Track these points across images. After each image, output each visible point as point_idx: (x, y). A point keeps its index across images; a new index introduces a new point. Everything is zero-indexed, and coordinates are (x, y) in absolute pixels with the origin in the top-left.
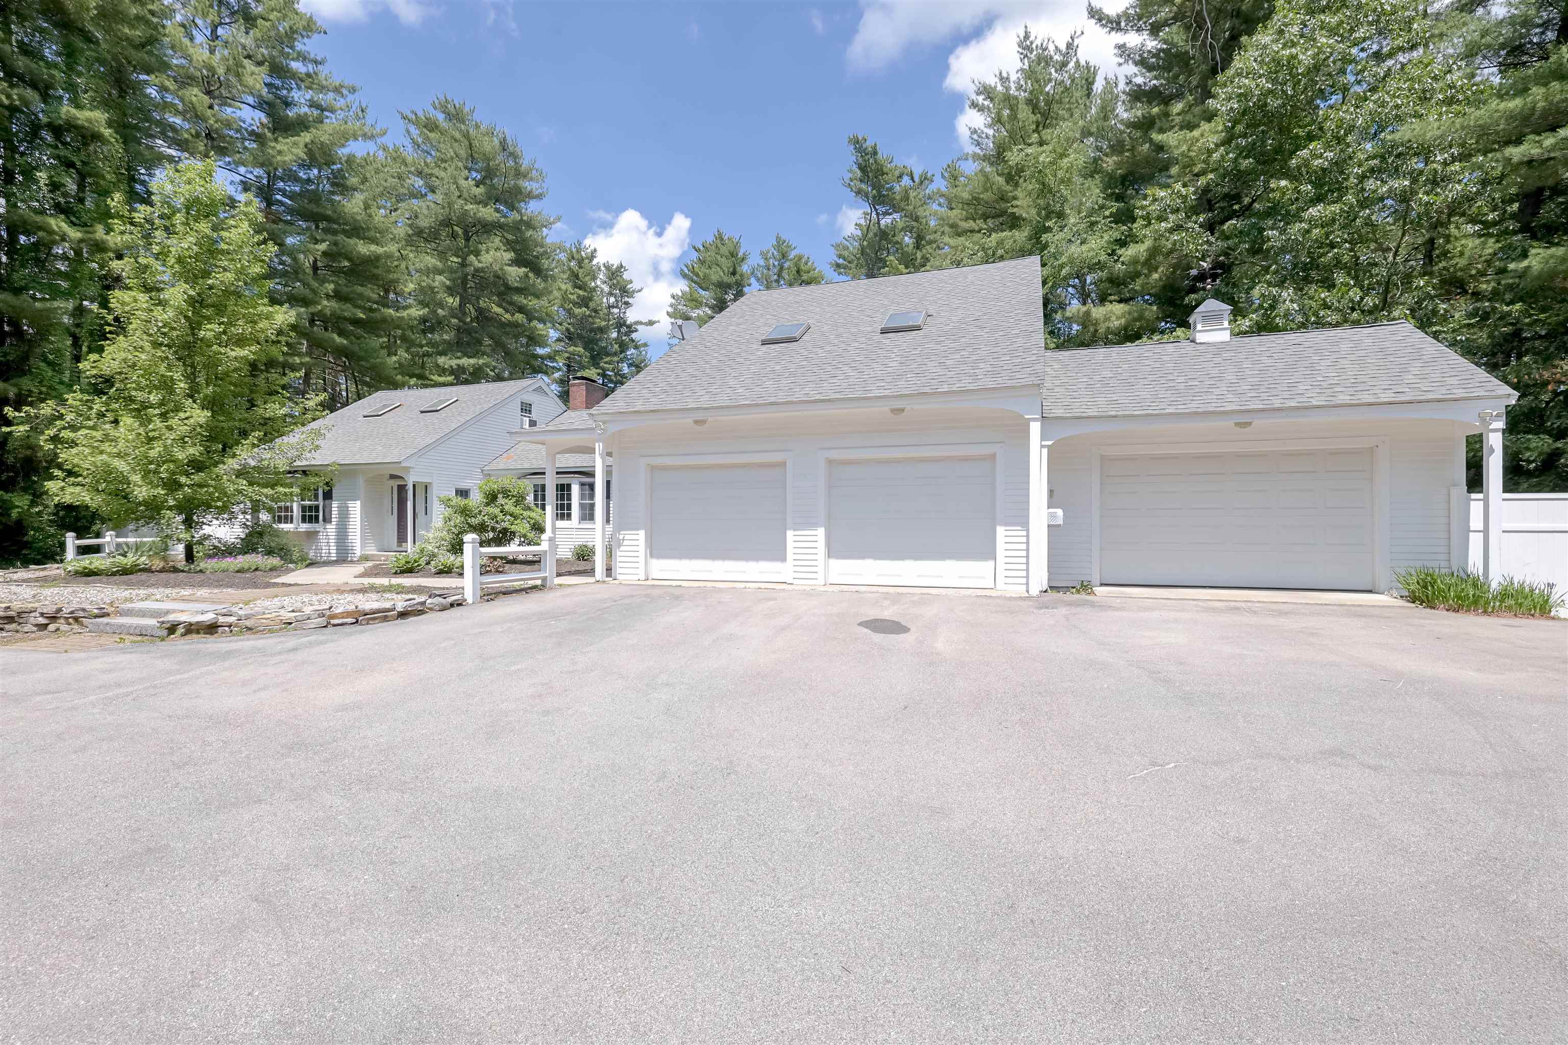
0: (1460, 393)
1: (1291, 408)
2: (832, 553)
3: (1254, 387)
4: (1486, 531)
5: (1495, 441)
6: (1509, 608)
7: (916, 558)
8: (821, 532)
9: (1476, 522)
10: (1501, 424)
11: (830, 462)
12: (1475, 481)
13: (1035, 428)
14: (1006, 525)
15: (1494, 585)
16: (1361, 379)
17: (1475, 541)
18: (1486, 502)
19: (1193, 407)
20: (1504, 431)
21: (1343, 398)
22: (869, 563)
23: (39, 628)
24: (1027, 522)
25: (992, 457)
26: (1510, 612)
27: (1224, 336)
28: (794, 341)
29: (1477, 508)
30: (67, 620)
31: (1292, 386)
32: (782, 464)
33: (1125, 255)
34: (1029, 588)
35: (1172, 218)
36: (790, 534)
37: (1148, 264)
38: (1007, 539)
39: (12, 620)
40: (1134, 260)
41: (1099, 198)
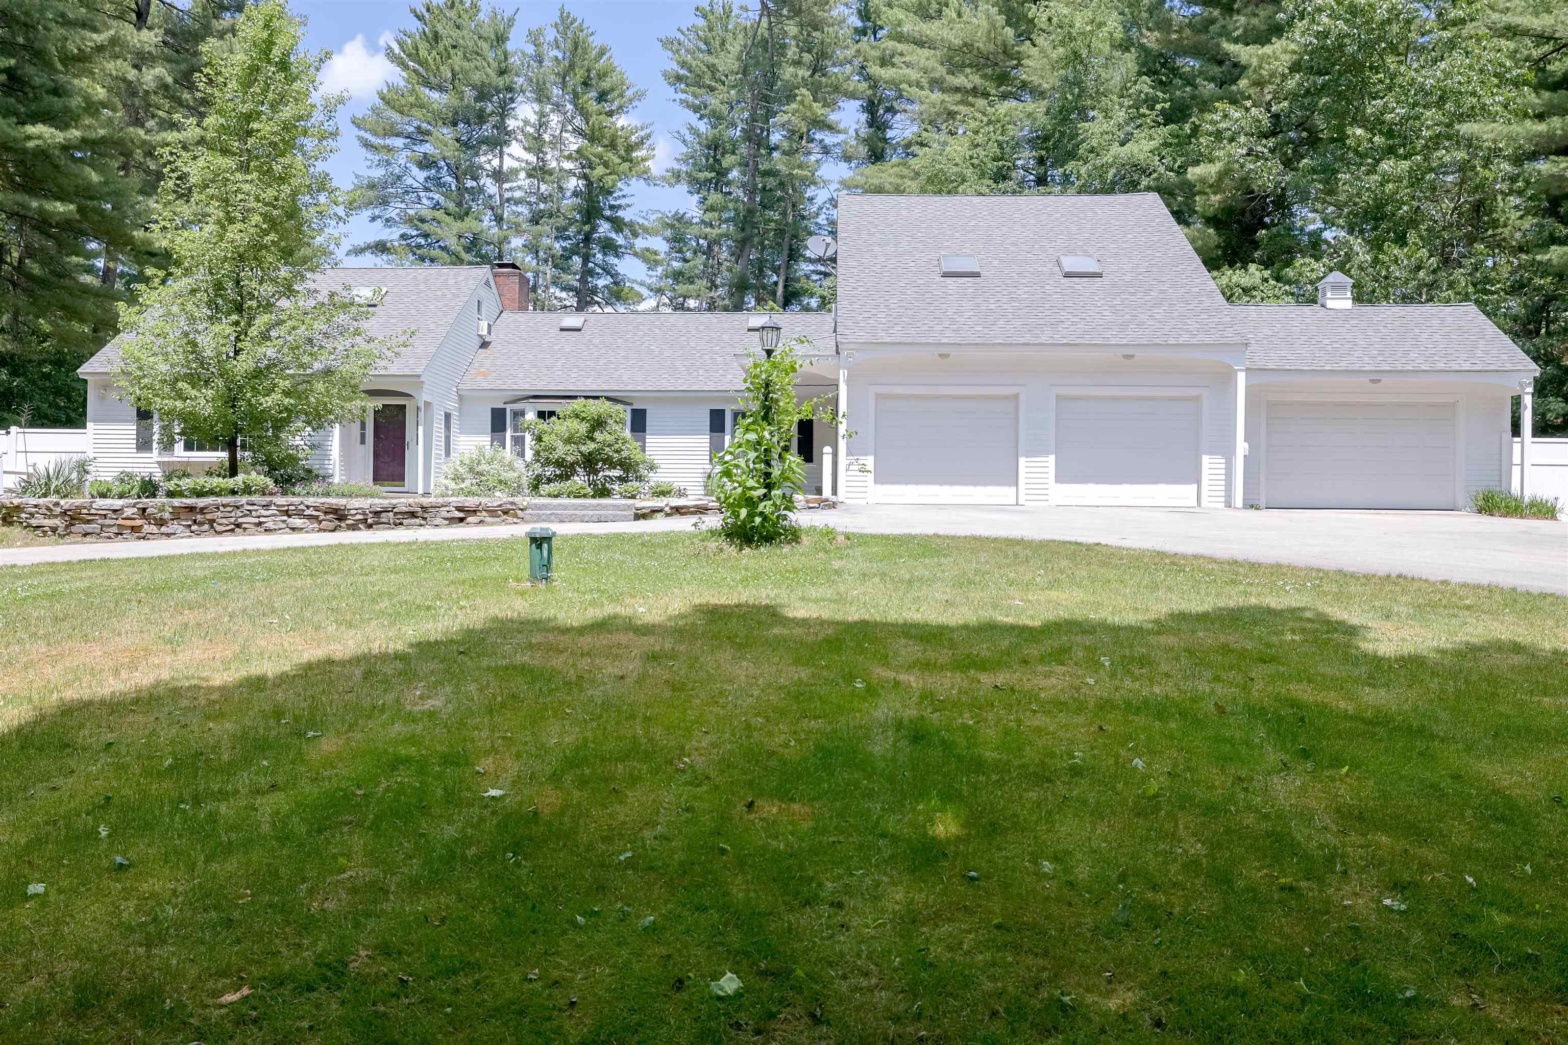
0: (1509, 366)
1: (1408, 371)
2: (1060, 478)
3: (1381, 353)
4: (1522, 465)
5: (1528, 400)
6: (1534, 514)
7: (1132, 483)
8: (1052, 459)
9: (1516, 459)
10: (1530, 390)
11: (1058, 398)
12: (1516, 430)
13: (1241, 377)
14: (1210, 453)
15: (1526, 499)
16: (1449, 351)
17: (1516, 471)
18: (1522, 443)
19: (1343, 365)
20: (1533, 395)
21: (1440, 366)
22: (1091, 486)
23: (453, 521)
24: (1228, 454)
25: (1198, 398)
26: (1535, 516)
27: (1348, 304)
28: (976, 275)
29: (1517, 448)
30: (492, 512)
31: (1406, 353)
32: (1016, 397)
33: (1194, 173)
34: (1229, 504)
35: (1242, 139)
36: (1022, 461)
37: (1217, 187)
38: (1211, 465)
39: (413, 515)
40: (1203, 180)
41: (1145, 85)
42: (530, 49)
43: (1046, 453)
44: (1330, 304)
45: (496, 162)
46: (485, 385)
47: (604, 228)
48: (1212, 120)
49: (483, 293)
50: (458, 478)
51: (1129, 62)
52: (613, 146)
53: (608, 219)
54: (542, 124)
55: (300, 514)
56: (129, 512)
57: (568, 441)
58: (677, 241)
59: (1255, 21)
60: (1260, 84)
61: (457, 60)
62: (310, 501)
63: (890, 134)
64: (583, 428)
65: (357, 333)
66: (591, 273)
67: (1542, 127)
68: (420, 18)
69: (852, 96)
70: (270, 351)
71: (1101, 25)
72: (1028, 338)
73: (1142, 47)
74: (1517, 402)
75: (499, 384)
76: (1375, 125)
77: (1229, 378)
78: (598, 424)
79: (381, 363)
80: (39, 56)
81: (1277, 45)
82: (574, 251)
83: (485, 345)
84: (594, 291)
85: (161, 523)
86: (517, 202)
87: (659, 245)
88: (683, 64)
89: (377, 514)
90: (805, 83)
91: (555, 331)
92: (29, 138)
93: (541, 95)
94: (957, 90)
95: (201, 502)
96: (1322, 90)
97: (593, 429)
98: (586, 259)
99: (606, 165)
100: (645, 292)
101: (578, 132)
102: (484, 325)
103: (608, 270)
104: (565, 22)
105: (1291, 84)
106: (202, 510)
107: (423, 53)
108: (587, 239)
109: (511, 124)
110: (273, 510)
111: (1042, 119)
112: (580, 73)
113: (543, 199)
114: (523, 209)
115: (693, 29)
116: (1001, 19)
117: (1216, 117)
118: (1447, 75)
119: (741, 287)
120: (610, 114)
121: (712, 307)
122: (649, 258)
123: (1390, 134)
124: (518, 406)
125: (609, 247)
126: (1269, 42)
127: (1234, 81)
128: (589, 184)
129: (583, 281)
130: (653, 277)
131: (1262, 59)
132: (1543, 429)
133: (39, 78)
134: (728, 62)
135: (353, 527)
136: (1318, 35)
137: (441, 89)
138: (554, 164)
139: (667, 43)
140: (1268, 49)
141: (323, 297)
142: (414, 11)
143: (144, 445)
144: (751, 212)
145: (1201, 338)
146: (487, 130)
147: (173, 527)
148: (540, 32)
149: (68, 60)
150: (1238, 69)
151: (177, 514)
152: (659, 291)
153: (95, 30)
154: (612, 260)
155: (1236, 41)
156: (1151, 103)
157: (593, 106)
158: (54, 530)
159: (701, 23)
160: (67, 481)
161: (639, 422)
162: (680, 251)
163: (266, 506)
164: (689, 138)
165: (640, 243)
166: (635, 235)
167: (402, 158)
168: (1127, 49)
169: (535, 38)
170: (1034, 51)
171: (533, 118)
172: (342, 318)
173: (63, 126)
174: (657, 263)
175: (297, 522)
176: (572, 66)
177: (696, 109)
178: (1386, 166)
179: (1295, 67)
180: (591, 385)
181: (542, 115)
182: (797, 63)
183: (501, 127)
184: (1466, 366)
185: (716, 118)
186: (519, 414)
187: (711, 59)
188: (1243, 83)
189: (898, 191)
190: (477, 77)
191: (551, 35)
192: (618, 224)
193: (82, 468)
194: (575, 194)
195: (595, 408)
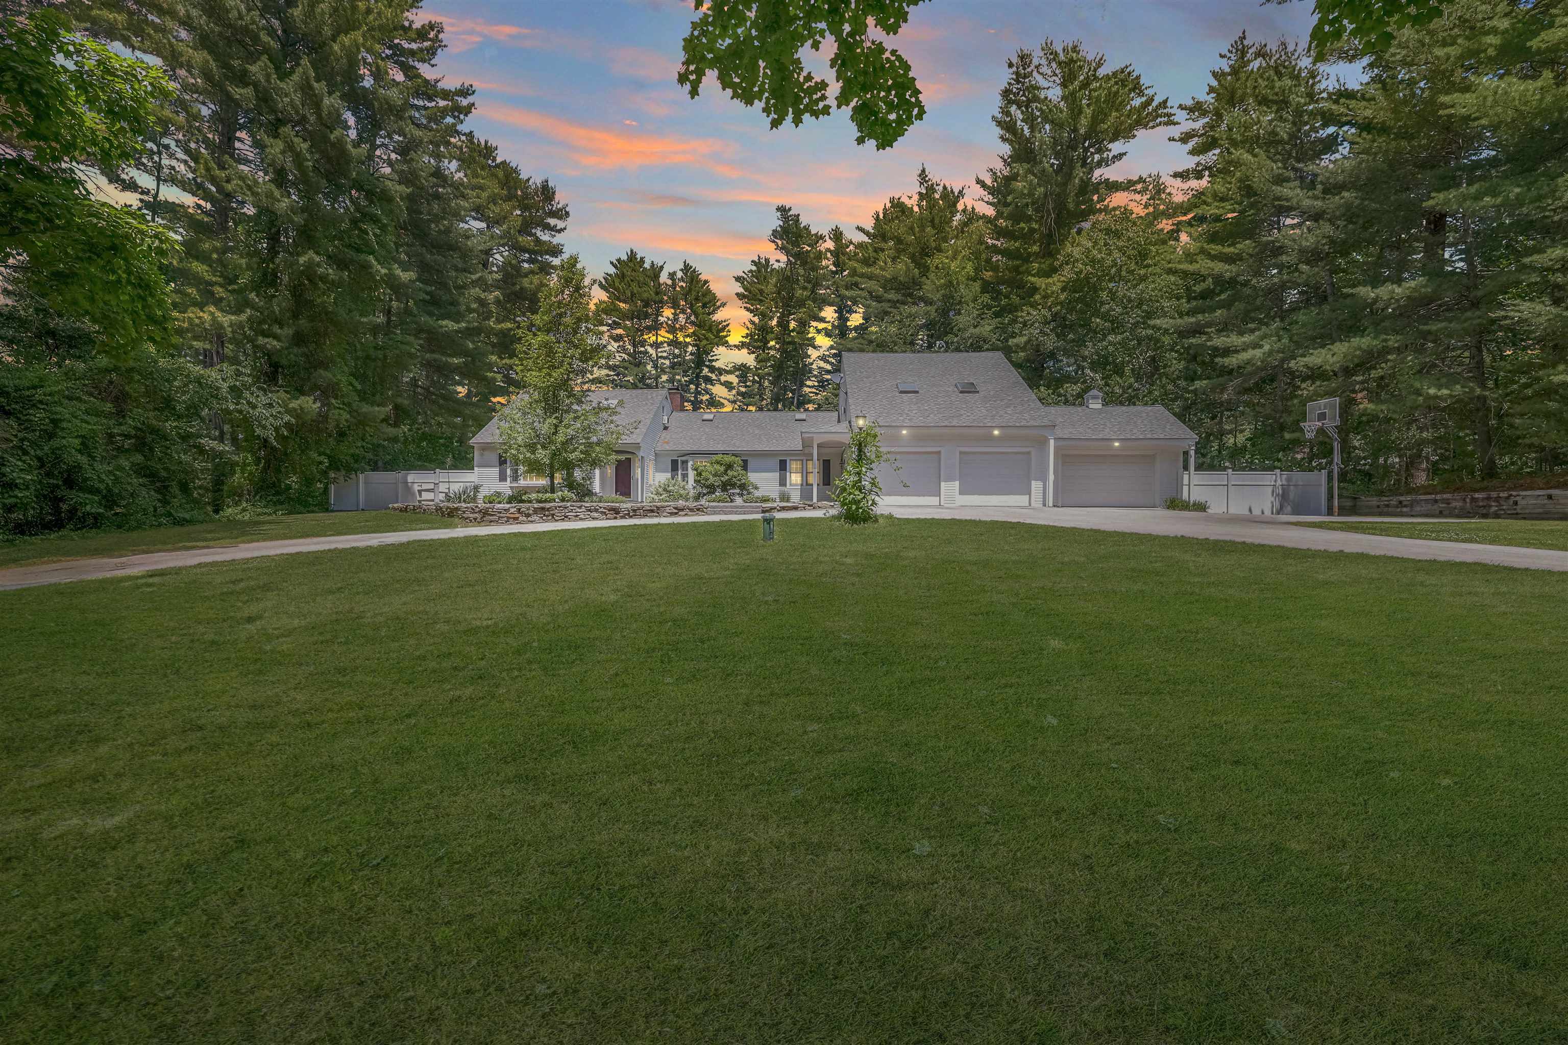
0: (1182, 437)
1: (1133, 439)
2: (962, 492)
3: (1119, 430)
4: (1189, 485)
5: (1192, 453)
7: (997, 495)
8: (957, 483)
9: (1186, 481)
10: (1193, 448)
11: (961, 453)
12: (1186, 468)
13: (1052, 442)
14: (1036, 480)
15: (1191, 502)
16: (1152, 429)
17: (1185, 489)
18: (1189, 474)
19: (1101, 436)
20: (1195, 450)
21: (1149, 436)
22: (977, 497)
23: (672, 514)
24: (1044, 480)
25: (1029, 453)
26: (1195, 510)
27: (1100, 406)
28: (917, 392)
29: (1186, 477)
30: (691, 510)
31: (1131, 430)
32: (939, 453)
33: (1011, 342)
34: (1044, 505)
35: (1037, 325)
36: (943, 484)
37: (1023, 349)
38: (1036, 486)
39: (652, 511)
40: (1017, 345)
41: (986, 298)
42: (670, 282)
43: (953, 480)
44: (1091, 406)
45: (654, 338)
46: (668, 448)
47: (706, 371)
48: (1022, 315)
49: (665, 403)
50: (658, 493)
51: (977, 286)
52: (710, 330)
53: (707, 366)
54: (676, 319)
55: (596, 510)
56: (512, 510)
57: (715, 475)
58: (743, 378)
59: (1043, 266)
60: (1046, 297)
61: (634, 285)
62: (601, 505)
63: (849, 324)
64: (722, 469)
65: (612, 422)
66: (700, 393)
67: (1193, 320)
68: (615, 266)
69: (831, 305)
70: (570, 431)
71: (964, 268)
72: (946, 423)
73: (982, 279)
74: (1186, 453)
75: (674, 448)
76: (1105, 317)
77: (1045, 441)
78: (729, 467)
79: (623, 437)
80: (443, 285)
81: (1055, 278)
82: (691, 382)
83: (666, 428)
84: (701, 402)
85: (528, 515)
86: (665, 358)
87: (733, 379)
88: (746, 289)
89: (634, 511)
90: (808, 298)
91: (699, 422)
92: (441, 327)
93: (675, 305)
94: (889, 301)
95: (547, 505)
96: (1078, 300)
97: (726, 471)
98: (697, 387)
99: (707, 339)
100: (725, 402)
101: (693, 323)
102: (666, 418)
103: (707, 391)
104: (687, 268)
105: (1062, 297)
106: (548, 509)
107: (617, 284)
108: (698, 376)
109: (661, 319)
110: (583, 509)
111: (933, 315)
112: (694, 293)
113: (675, 356)
114: (667, 362)
115: (751, 271)
116: (912, 265)
117: (1024, 314)
118: (1143, 292)
119: (776, 399)
120: (709, 314)
121: (761, 409)
122: (728, 385)
123: (1112, 322)
124: (684, 458)
125: (708, 380)
126: (1050, 276)
127: (1032, 296)
128: (698, 350)
129: (696, 397)
130: (731, 395)
131: (1046, 285)
132: (1199, 468)
133: (445, 297)
134: (770, 287)
135: (623, 517)
136: (1077, 273)
137: (624, 302)
138: (681, 339)
139: (738, 279)
140: (1050, 280)
141: (594, 404)
142: (612, 263)
143: (503, 478)
144: (782, 362)
145: (1032, 423)
146: (648, 322)
147: (535, 518)
148: (675, 273)
149: (458, 287)
150: (1035, 289)
151: (536, 511)
152: (734, 402)
153: (470, 273)
154: (709, 386)
155: (1034, 276)
156: (989, 307)
157: (700, 310)
158: (475, 519)
159: (754, 268)
160: (469, 496)
161: (745, 466)
162: (745, 382)
163: (580, 507)
164: (750, 326)
165: (723, 378)
166: (721, 374)
167: (606, 337)
168: (975, 281)
169: (672, 275)
170: (928, 282)
171: (671, 316)
172: (604, 415)
173: (458, 322)
174: (733, 388)
175: (595, 515)
176: (690, 290)
177: (751, 311)
178: (1111, 338)
179: (1063, 289)
180: (720, 447)
181: (675, 314)
182: (805, 288)
183: (656, 321)
184: (1162, 436)
185: (763, 316)
186: (685, 463)
187: (760, 286)
188: (1037, 297)
189: (862, 350)
190: (645, 295)
191: (680, 274)
192: (712, 369)
193: (476, 488)
194: (691, 354)
195: (728, 459)
